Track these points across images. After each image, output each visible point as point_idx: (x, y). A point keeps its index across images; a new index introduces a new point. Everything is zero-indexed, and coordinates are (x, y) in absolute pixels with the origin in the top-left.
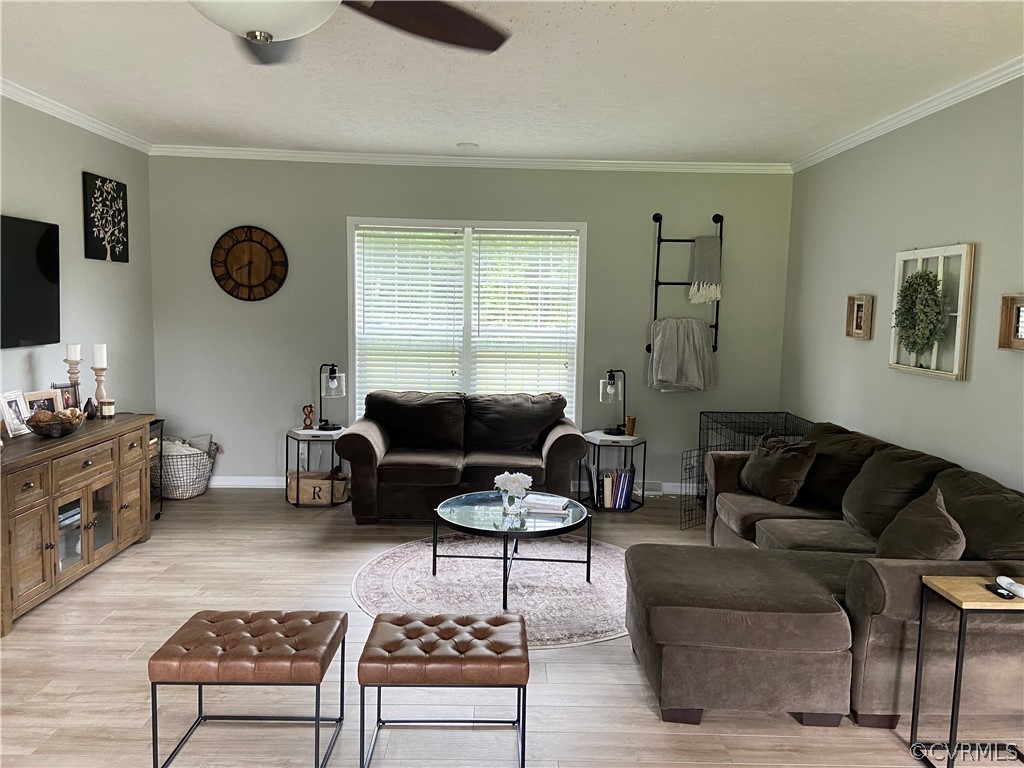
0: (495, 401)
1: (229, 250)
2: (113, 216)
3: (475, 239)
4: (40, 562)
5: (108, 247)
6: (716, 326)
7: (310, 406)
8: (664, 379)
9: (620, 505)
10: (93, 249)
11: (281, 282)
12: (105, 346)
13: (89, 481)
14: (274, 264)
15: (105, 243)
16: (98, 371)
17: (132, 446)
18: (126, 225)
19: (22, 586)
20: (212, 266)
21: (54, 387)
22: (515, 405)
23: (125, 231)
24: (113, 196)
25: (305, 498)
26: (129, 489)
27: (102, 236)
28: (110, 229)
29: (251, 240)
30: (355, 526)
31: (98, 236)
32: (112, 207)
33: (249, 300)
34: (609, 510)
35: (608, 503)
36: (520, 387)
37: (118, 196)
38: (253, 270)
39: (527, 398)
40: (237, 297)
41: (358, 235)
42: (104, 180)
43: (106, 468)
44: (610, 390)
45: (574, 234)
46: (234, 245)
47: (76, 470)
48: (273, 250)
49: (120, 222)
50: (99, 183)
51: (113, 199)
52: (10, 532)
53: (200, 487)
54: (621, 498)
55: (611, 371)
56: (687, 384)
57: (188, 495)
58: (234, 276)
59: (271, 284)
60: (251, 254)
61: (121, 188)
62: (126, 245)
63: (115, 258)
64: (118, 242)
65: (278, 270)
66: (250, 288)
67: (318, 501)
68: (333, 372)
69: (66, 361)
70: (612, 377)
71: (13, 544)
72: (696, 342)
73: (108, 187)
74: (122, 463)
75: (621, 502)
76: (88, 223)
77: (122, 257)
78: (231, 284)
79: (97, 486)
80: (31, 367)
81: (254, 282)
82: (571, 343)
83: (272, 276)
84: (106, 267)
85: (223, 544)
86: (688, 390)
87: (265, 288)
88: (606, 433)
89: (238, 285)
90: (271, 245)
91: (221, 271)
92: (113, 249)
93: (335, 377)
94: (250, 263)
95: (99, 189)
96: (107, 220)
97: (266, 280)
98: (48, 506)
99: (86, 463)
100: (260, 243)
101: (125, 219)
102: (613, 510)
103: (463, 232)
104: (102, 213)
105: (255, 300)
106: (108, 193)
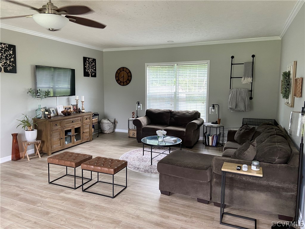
0: (178, 112)
1: (119, 73)
2: (92, 67)
3: (177, 67)
4: (60, 142)
5: (90, 74)
6: (251, 91)
7: (134, 112)
8: (231, 107)
9: (214, 145)
10: (86, 74)
11: (130, 81)
12: (84, 96)
13: (74, 126)
14: (128, 76)
15: (89, 73)
16: (83, 102)
17: (87, 119)
18: (96, 69)
19: (54, 146)
20: (116, 77)
21: (71, 105)
22: (184, 114)
23: (95, 70)
24: (92, 62)
25: (131, 135)
26: (86, 129)
27: (88, 71)
28: (91, 70)
29: (124, 71)
30: (138, 143)
31: (87, 71)
32: (91, 64)
33: (123, 85)
34: (210, 146)
35: (210, 144)
36: (186, 109)
37: (93, 62)
38: (124, 78)
39: (188, 112)
40: (120, 85)
41: (148, 68)
42: (89, 58)
43: (79, 123)
44: (213, 110)
45: (206, 64)
46: (120, 72)
47: (70, 123)
48: (128, 73)
49: (94, 68)
50: (87, 59)
51: (92, 63)
52: (51, 134)
53: (111, 131)
54: (214, 143)
55: (213, 105)
56: (239, 109)
57: (108, 133)
58: (120, 80)
59: (128, 82)
60: (124, 74)
61: (94, 60)
62: (95, 73)
63: (92, 76)
64: (93, 72)
65: (130, 78)
66: (123, 82)
67: (134, 136)
68: (139, 103)
69: (75, 99)
70: (213, 106)
71: (52, 137)
72: (243, 96)
73: (90, 60)
74: (83, 122)
75: (214, 144)
76: (85, 69)
77: (95, 76)
78: (119, 82)
79: (76, 127)
80: (68, 101)
81: (124, 81)
82: (205, 96)
83: (128, 80)
84: (90, 78)
85: (105, 143)
86: (239, 111)
87: (127, 82)
88: (212, 123)
89: (121, 82)
90: (128, 72)
91: (117, 79)
92: (91, 74)
93: (139, 105)
94: (123, 76)
95: (88, 60)
96: (90, 68)
97: (127, 80)
98: (62, 130)
99: (73, 121)
100: (126, 71)
101: (95, 67)
102: (212, 146)
103: (174, 65)
104: (88, 66)
105: (124, 85)
106: (90, 61)
